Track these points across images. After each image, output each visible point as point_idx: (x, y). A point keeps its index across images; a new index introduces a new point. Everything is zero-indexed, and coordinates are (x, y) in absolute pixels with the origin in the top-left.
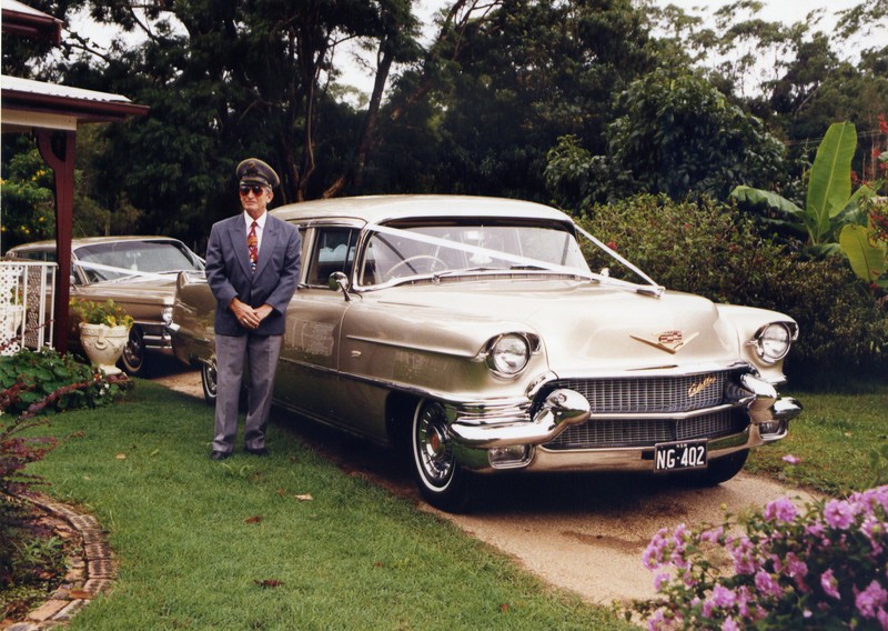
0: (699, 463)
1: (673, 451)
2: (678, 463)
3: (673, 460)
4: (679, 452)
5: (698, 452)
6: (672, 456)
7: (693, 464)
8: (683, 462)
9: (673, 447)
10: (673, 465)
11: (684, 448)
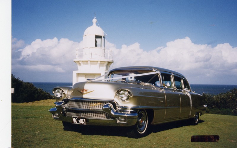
0: (84, 123)
1: (77, 119)
2: (78, 122)
3: (77, 121)
4: (78, 119)
5: (84, 121)
6: (77, 120)
7: (82, 123)
8: (79, 122)
9: (77, 118)
10: (77, 122)
11: (80, 119)
